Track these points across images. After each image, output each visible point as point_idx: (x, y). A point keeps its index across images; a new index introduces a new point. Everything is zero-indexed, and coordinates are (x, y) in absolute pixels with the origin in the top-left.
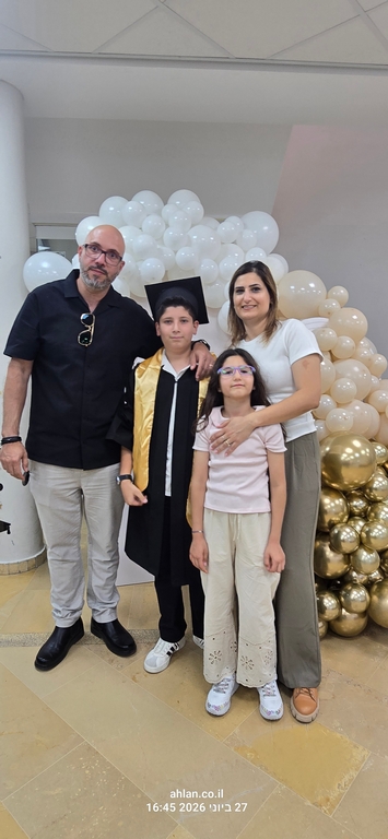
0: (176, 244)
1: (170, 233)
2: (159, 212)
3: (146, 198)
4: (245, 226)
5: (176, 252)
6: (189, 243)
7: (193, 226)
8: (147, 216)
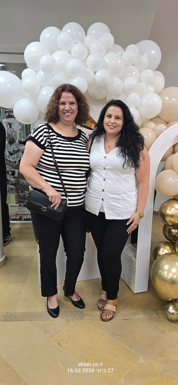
0: (95, 67)
1: (91, 58)
2: (82, 41)
3: (72, 28)
4: (142, 53)
5: (95, 73)
6: (105, 66)
7: (107, 52)
8: (76, 43)
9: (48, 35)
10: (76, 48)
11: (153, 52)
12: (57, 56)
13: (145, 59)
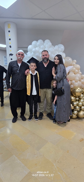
3: (40, 41)
7: (50, 47)
8: (41, 45)
9: (34, 43)
10: (42, 46)
11: (62, 47)
12: (37, 49)
13: (60, 49)
